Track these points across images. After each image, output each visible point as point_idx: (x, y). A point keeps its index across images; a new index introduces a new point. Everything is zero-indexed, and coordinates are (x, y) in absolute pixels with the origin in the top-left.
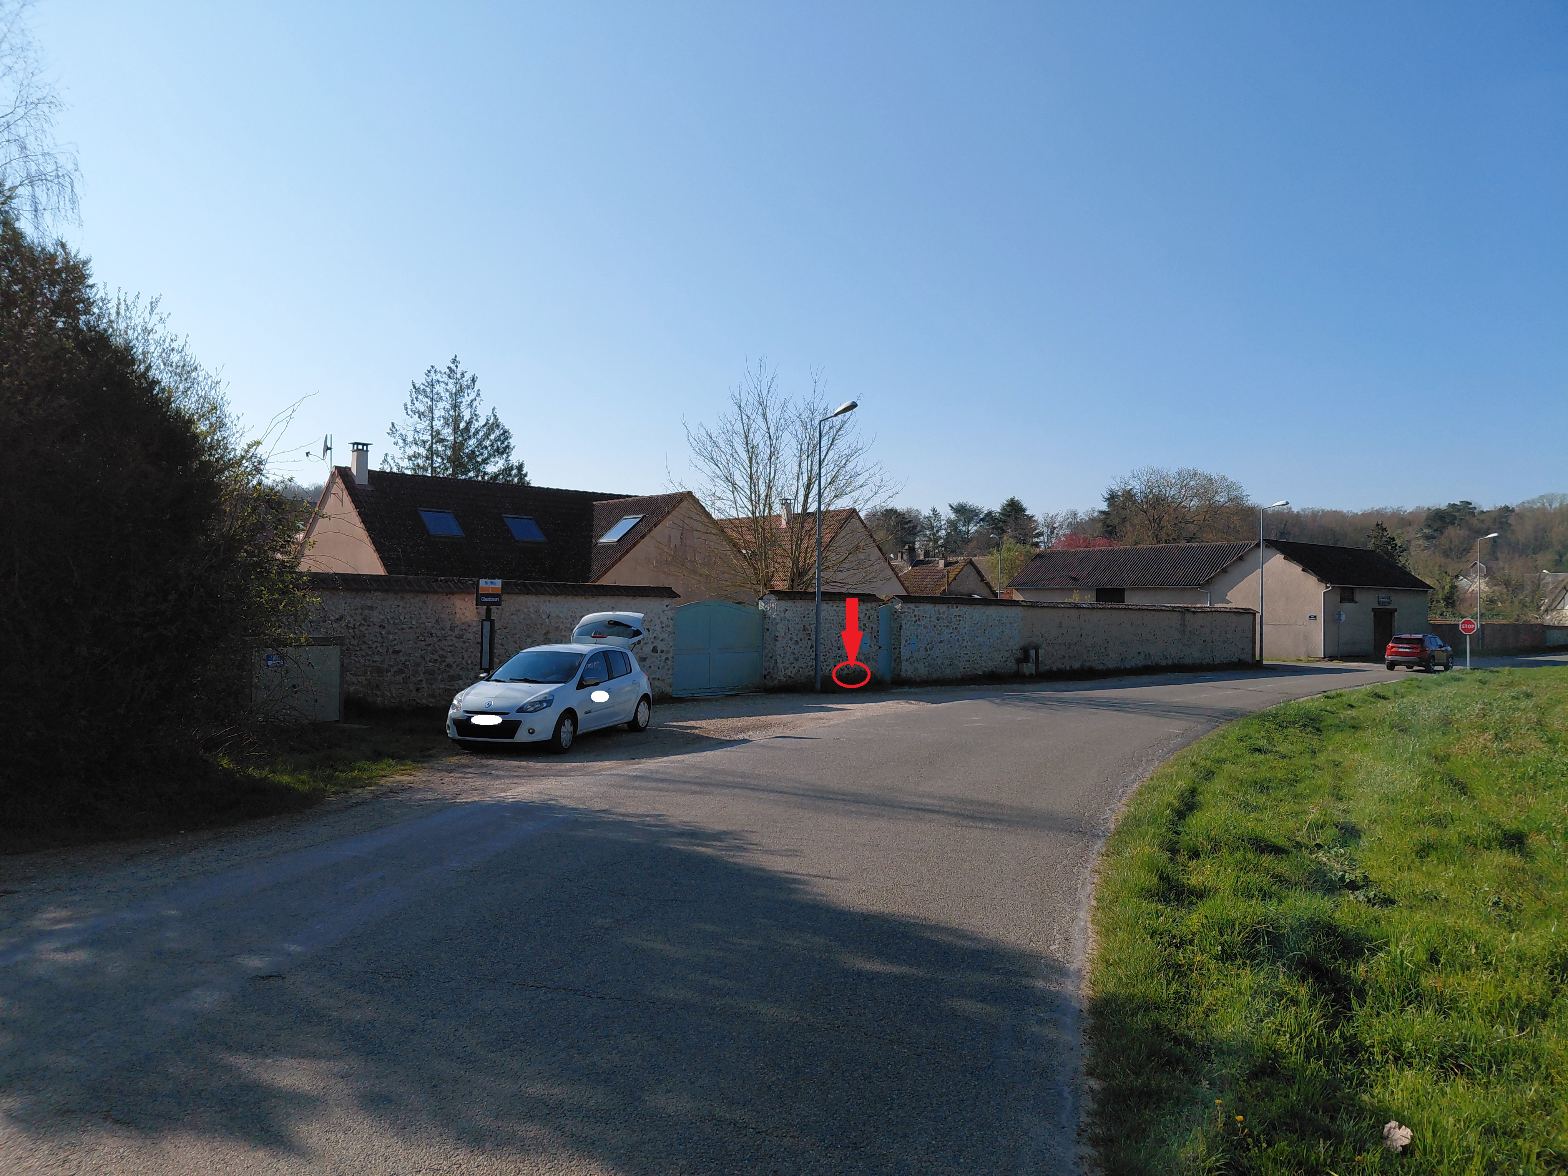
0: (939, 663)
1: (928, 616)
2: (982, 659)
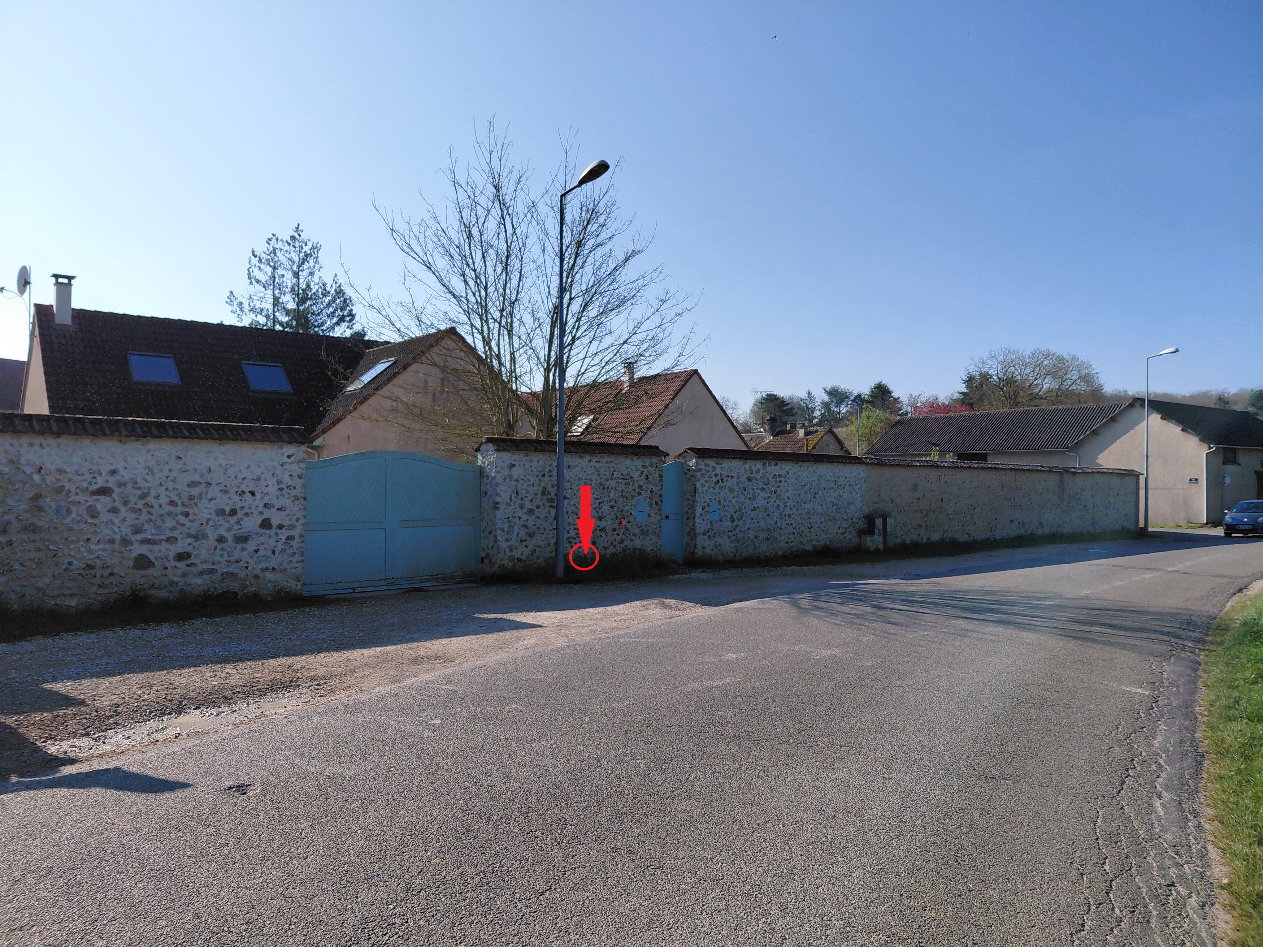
0: (751, 537)
1: (736, 475)
2: (812, 530)
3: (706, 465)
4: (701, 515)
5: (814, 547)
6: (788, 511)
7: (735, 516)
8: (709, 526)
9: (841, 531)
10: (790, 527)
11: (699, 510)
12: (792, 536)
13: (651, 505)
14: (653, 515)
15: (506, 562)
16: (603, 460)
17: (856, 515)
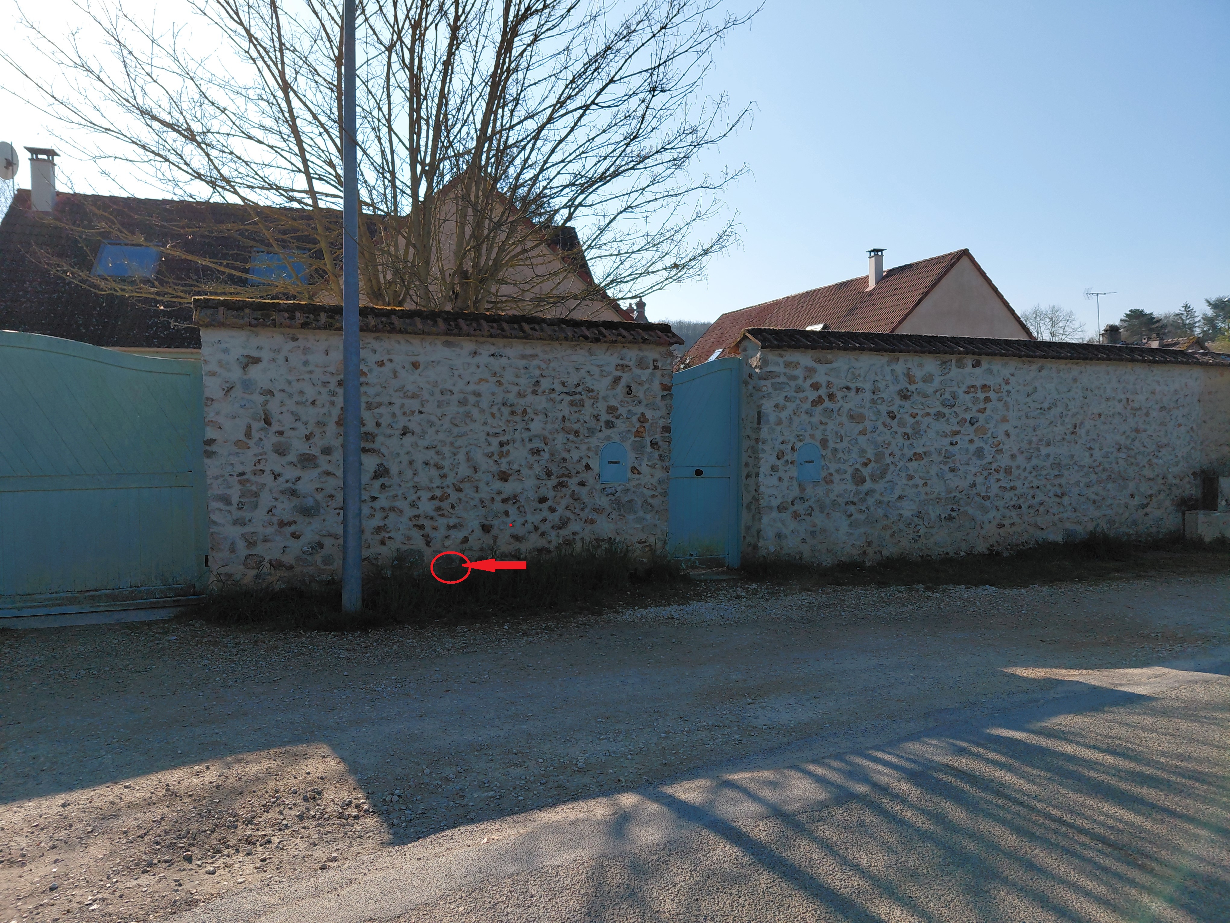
0: (907, 513)
1: (868, 386)
2: (1066, 500)
3: (787, 365)
4: (774, 469)
5: (1069, 534)
6: (1004, 461)
7: (866, 472)
8: (795, 492)
9: (1137, 501)
10: (1008, 495)
11: (768, 459)
12: (1014, 513)
13: (639, 448)
14: (644, 469)
15: (237, 569)
16: (509, 352)
17: (1175, 470)
